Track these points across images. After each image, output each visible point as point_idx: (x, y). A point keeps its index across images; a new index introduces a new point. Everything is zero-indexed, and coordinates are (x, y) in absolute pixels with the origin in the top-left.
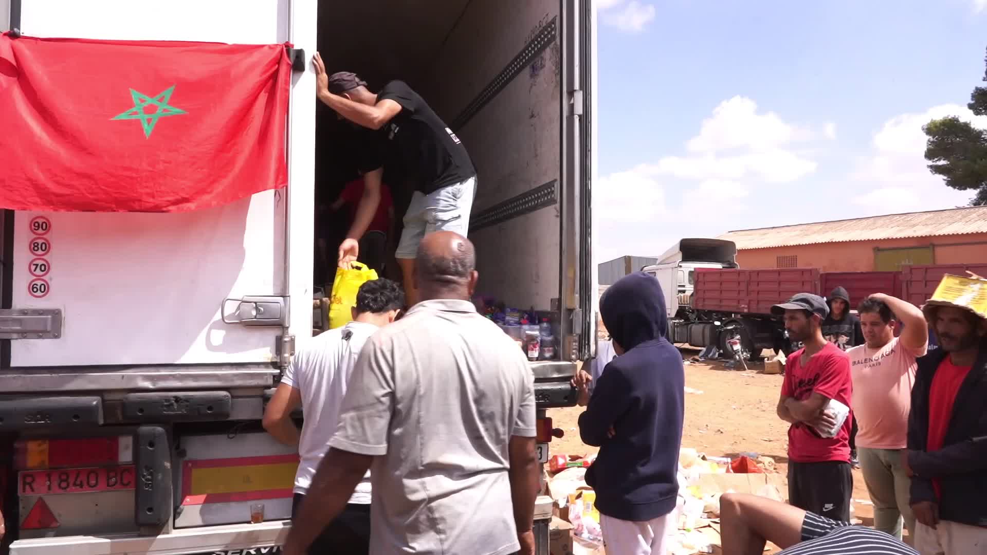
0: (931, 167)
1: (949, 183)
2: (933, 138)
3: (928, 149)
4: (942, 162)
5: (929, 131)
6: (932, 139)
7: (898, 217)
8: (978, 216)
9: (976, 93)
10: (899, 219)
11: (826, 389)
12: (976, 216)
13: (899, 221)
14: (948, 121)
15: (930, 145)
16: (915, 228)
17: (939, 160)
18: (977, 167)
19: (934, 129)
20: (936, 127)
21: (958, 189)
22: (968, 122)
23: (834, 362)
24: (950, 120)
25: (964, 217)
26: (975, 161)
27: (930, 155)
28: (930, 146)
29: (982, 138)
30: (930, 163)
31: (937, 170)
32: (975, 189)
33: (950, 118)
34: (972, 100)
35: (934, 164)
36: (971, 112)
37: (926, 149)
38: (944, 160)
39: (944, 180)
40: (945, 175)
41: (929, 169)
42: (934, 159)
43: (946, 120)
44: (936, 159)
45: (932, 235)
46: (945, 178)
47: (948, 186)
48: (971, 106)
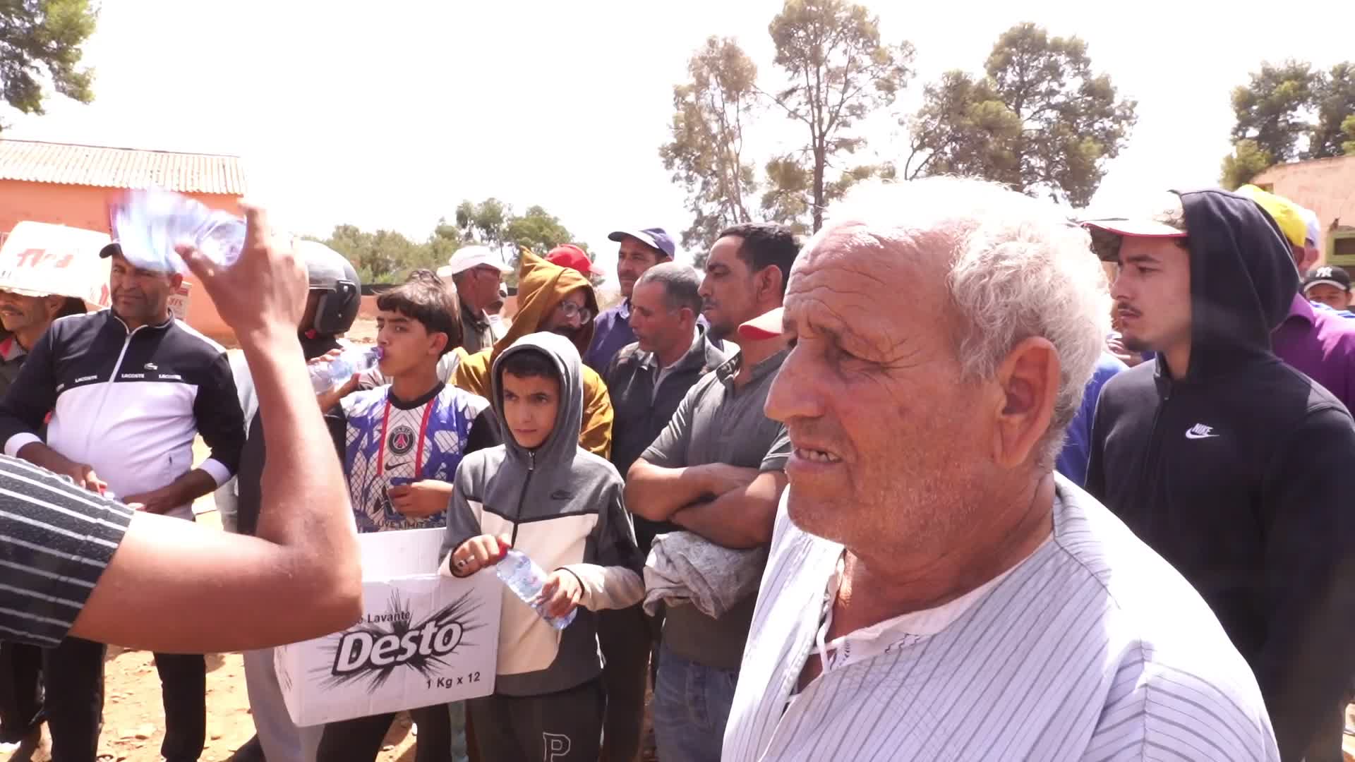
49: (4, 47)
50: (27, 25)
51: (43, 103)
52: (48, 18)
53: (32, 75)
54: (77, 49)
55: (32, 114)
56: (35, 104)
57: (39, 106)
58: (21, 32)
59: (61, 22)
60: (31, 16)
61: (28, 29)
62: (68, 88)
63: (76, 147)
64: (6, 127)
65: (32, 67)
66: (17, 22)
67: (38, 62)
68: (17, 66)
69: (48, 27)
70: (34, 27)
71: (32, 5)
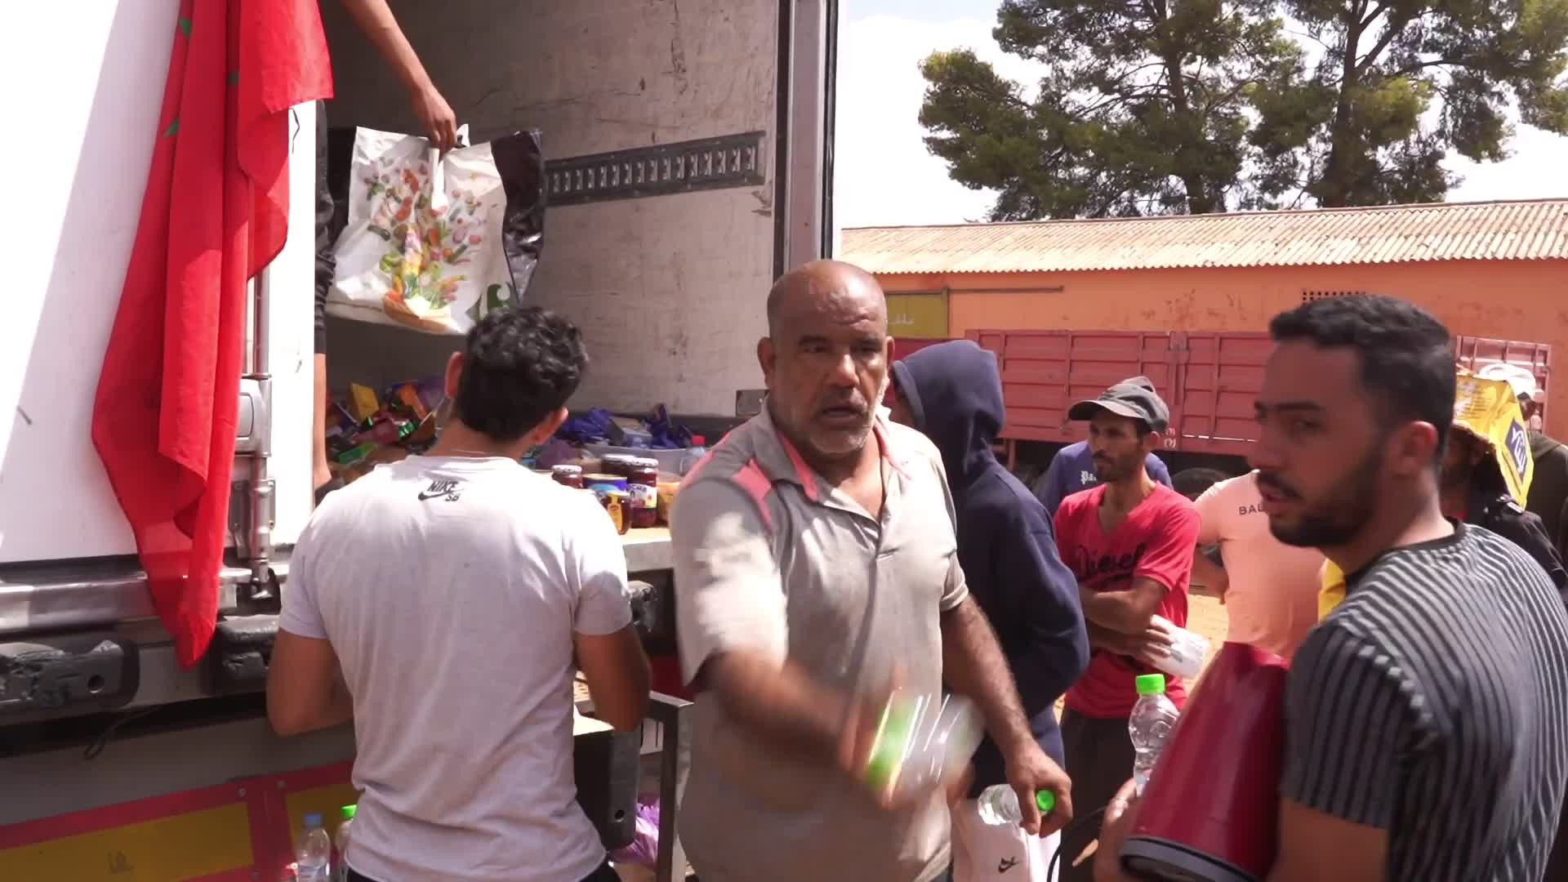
0: (929, 140)
1: (956, 175)
2: (935, 85)
3: (924, 105)
4: (945, 134)
5: (929, 72)
6: (932, 89)
7: (885, 233)
8: (1016, 240)
9: (1004, 9)
10: (887, 237)
11: (1167, 571)
12: (1013, 241)
13: (888, 240)
14: (959, 57)
15: (928, 98)
16: (918, 257)
17: (941, 129)
18: (1003, 148)
19: (937, 68)
20: (940, 64)
21: (969, 186)
22: (989, 63)
23: (1179, 521)
24: (962, 54)
25: (994, 240)
26: (1000, 139)
27: (928, 117)
28: (929, 102)
29: (1010, 96)
30: (927, 133)
31: (939, 147)
32: (996, 189)
33: (963, 50)
34: (1000, 22)
35: (933, 135)
36: (996, 43)
37: (921, 106)
38: (948, 129)
39: (948, 168)
40: (949, 159)
41: (925, 145)
42: (932, 126)
43: (957, 54)
44: (936, 127)
45: (948, 271)
46: (949, 163)
47: (953, 179)
48: (997, 34)
49: (1459, 72)
50: (1492, 34)
51: (1504, 145)
52: (1522, 20)
53: (1493, 104)
54: (1558, 56)
55: (1486, 162)
56: (1493, 146)
57: (1497, 147)
58: (1483, 46)
59: (1540, 22)
60: (1497, 21)
61: (1491, 41)
62: (1541, 114)
63: (1549, 203)
64: (1452, 185)
65: (1493, 94)
66: (1478, 33)
67: (1501, 86)
68: (1473, 97)
69: (1521, 32)
70: (1502, 36)
71: (1501, 6)
